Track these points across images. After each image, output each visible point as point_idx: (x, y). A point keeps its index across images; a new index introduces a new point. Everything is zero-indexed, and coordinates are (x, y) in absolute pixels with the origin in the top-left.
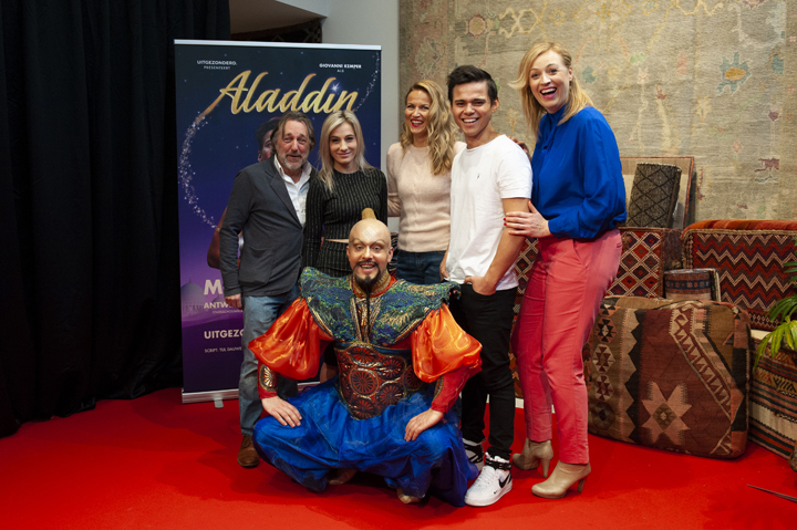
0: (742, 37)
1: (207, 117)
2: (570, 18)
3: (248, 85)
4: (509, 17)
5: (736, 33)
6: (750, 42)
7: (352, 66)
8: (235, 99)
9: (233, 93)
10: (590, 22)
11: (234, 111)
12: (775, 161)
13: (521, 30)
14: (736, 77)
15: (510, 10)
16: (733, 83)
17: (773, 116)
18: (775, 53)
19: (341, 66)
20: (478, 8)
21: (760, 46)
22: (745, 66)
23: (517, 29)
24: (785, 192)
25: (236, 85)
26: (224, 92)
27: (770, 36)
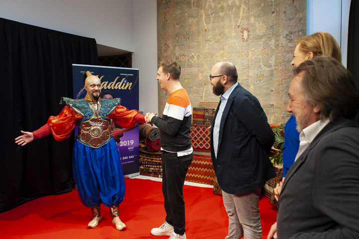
0: (262, 66)
2: (211, 57)
4: (193, 56)
5: (261, 65)
6: (265, 68)
7: (130, 75)
10: (218, 59)
12: (273, 105)
13: (197, 61)
14: (261, 78)
15: (193, 54)
16: (260, 80)
17: (272, 91)
18: (272, 71)
19: (127, 75)
20: (183, 53)
21: (267, 69)
22: (263, 76)
23: (195, 60)
24: (276, 115)
27: (270, 66)
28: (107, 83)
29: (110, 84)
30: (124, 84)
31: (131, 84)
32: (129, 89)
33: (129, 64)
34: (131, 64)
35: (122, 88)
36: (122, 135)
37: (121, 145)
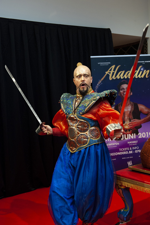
1: (102, 81)
3: (114, 70)
7: (147, 62)
8: (111, 75)
9: (110, 73)
11: (110, 79)
19: (144, 62)
25: (111, 70)
26: (107, 73)
28: (123, 72)
29: (127, 73)
30: (141, 72)
31: (148, 71)
32: (147, 77)
33: (145, 51)
34: (147, 51)
35: (139, 76)
36: (140, 127)
37: (140, 137)
